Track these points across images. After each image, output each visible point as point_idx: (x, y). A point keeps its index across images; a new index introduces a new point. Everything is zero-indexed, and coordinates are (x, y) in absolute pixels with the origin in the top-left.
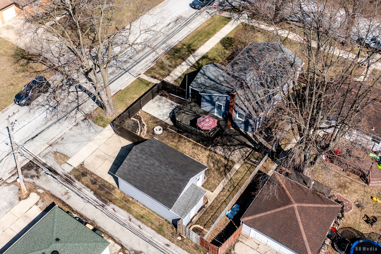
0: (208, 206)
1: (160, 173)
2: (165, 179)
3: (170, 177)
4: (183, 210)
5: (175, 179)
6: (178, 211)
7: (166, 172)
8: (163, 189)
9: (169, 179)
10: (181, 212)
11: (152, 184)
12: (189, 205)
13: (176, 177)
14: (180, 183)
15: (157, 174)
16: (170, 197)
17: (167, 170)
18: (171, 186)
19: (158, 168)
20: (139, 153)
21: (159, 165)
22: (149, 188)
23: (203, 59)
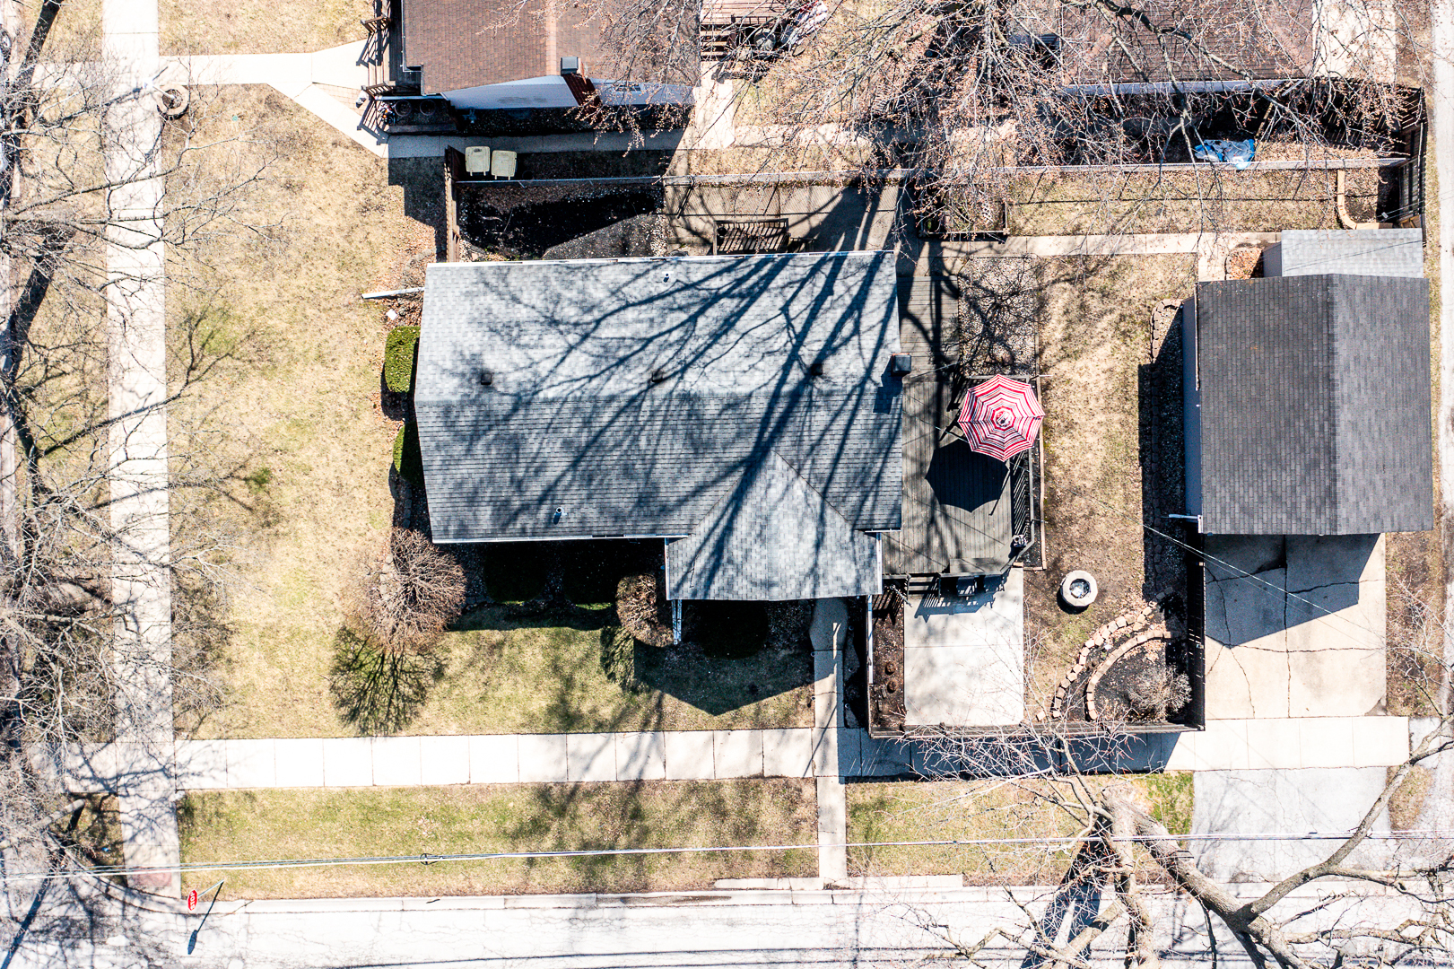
0: (1255, 235)
1: (1363, 385)
2: (1372, 355)
3: (1358, 342)
4: (1396, 249)
5: (1357, 324)
6: (1409, 260)
7: (1352, 368)
8: (1395, 341)
9: (1365, 343)
10: (1406, 251)
11: (1399, 387)
12: (1367, 246)
13: (1351, 325)
14: (1358, 300)
15: (1369, 392)
16: (1405, 305)
17: (1347, 368)
18: (1378, 324)
19: (1356, 402)
20: (1347, 500)
21: (1346, 406)
22: (1413, 387)
23: (581, 716)
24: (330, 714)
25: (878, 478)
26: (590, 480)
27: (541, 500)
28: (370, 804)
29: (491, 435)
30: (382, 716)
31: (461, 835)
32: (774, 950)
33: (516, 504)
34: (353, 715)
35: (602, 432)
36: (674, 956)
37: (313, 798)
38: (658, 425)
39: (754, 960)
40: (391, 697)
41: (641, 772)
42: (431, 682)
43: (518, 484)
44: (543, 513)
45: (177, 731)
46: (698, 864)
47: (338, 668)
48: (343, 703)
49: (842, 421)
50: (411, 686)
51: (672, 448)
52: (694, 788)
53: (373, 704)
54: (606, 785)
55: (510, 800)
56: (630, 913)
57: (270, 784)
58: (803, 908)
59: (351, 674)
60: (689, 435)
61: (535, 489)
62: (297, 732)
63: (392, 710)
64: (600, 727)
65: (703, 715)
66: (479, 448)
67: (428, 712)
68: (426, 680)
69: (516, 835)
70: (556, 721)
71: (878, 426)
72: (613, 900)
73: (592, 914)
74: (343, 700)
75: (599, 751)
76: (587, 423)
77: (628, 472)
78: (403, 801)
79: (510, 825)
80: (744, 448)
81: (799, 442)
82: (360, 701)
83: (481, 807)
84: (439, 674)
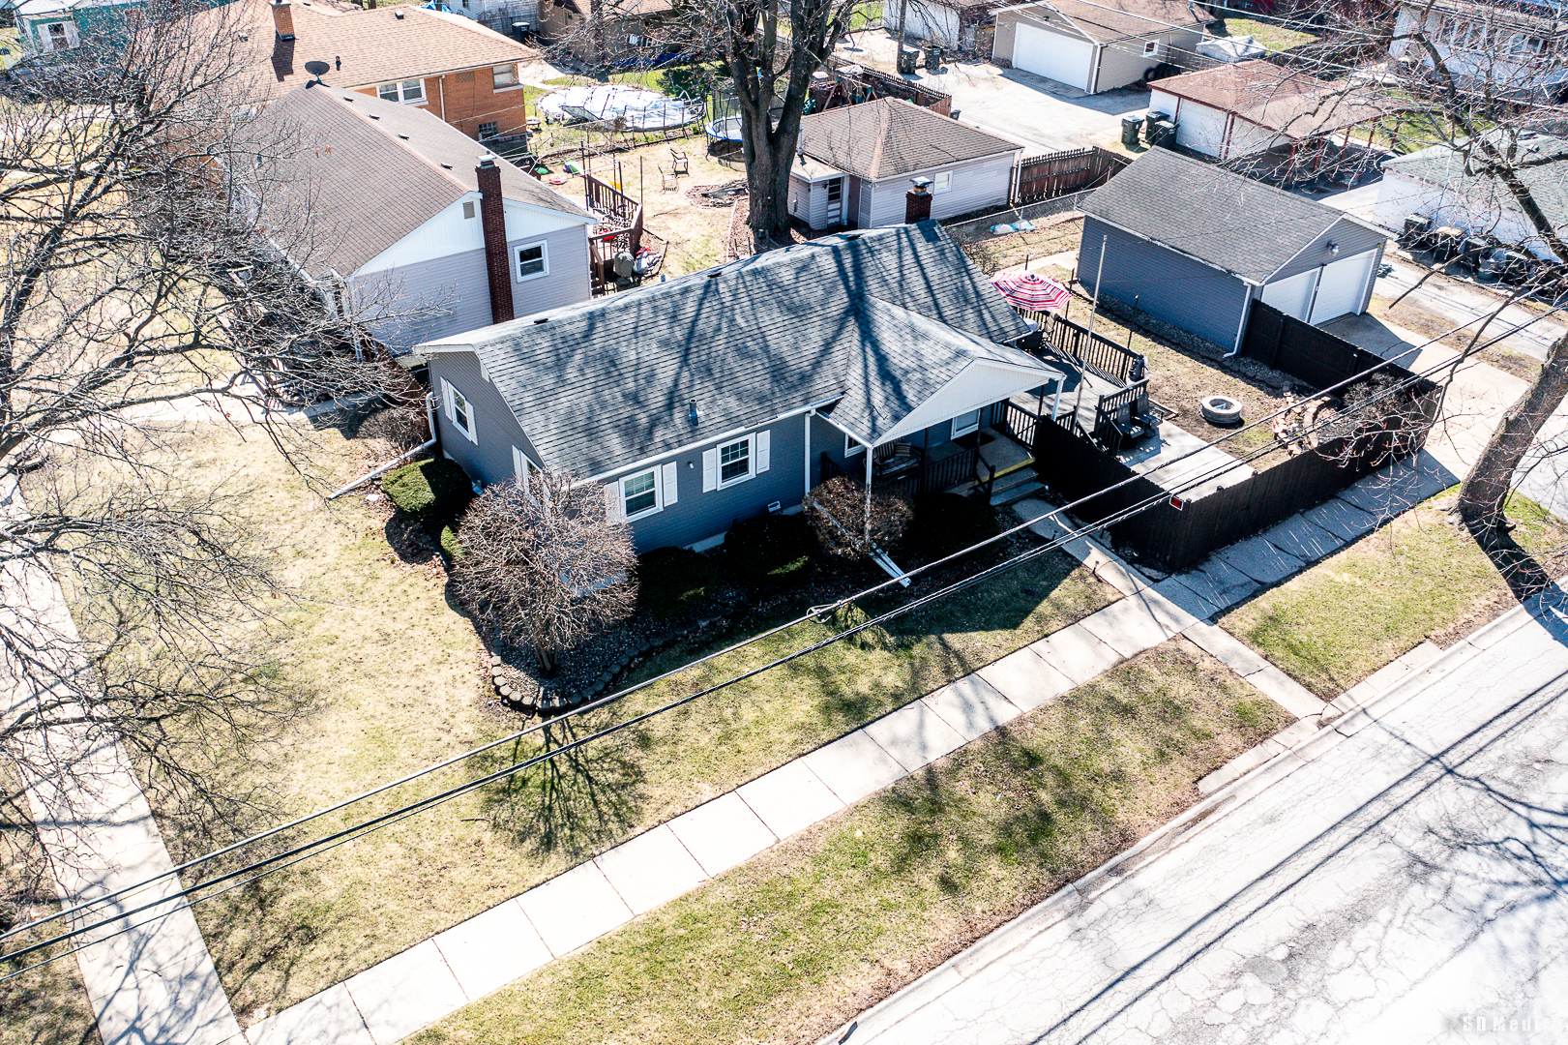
23: (865, 698)
24: (511, 862)
25: (978, 294)
26: (709, 371)
27: (670, 406)
28: (650, 940)
29: (578, 357)
30: (592, 823)
31: (817, 909)
32: (1352, 815)
33: (643, 419)
34: (548, 842)
35: (694, 322)
36: (1250, 894)
37: (546, 981)
38: (745, 301)
39: (1344, 839)
40: (593, 795)
41: (992, 719)
42: (640, 753)
43: (635, 398)
44: (678, 417)
45: (243, 1011)
46: (1158, 773)
47: (490, 800)
48: (522, 837)
49: (908, 255)
50: (612, 771)
51: (772, 320)
52: (1068, 702)
53: (570, 815)
54: (963, 752)
55: (852, 829)
56: (1141, 881)
57: (459, 1003)
58: (1326, 759)
59: (514, 798)
60: (780, 302)
61: (656, 399)
62: (469, 909)
63: (604, 809)
64: (899, 700)
65: (1000, 636)
66: (571, 373)
67: (659, 785)
68: (633, 754)
69: (901, 866)
70: (839, 717)
71: (942, 252)
72: (1100, 880)
73: (1094, 912)
74: (520, 833)
75: (921, 725)
76: (674, 318)
77: (743, 352)
78: (697, 908)
79: (880, 860)
80: (840, 301)
81: (884, 282)
82: (547, 820)
83: (819, 861)
84: (645, 742)
